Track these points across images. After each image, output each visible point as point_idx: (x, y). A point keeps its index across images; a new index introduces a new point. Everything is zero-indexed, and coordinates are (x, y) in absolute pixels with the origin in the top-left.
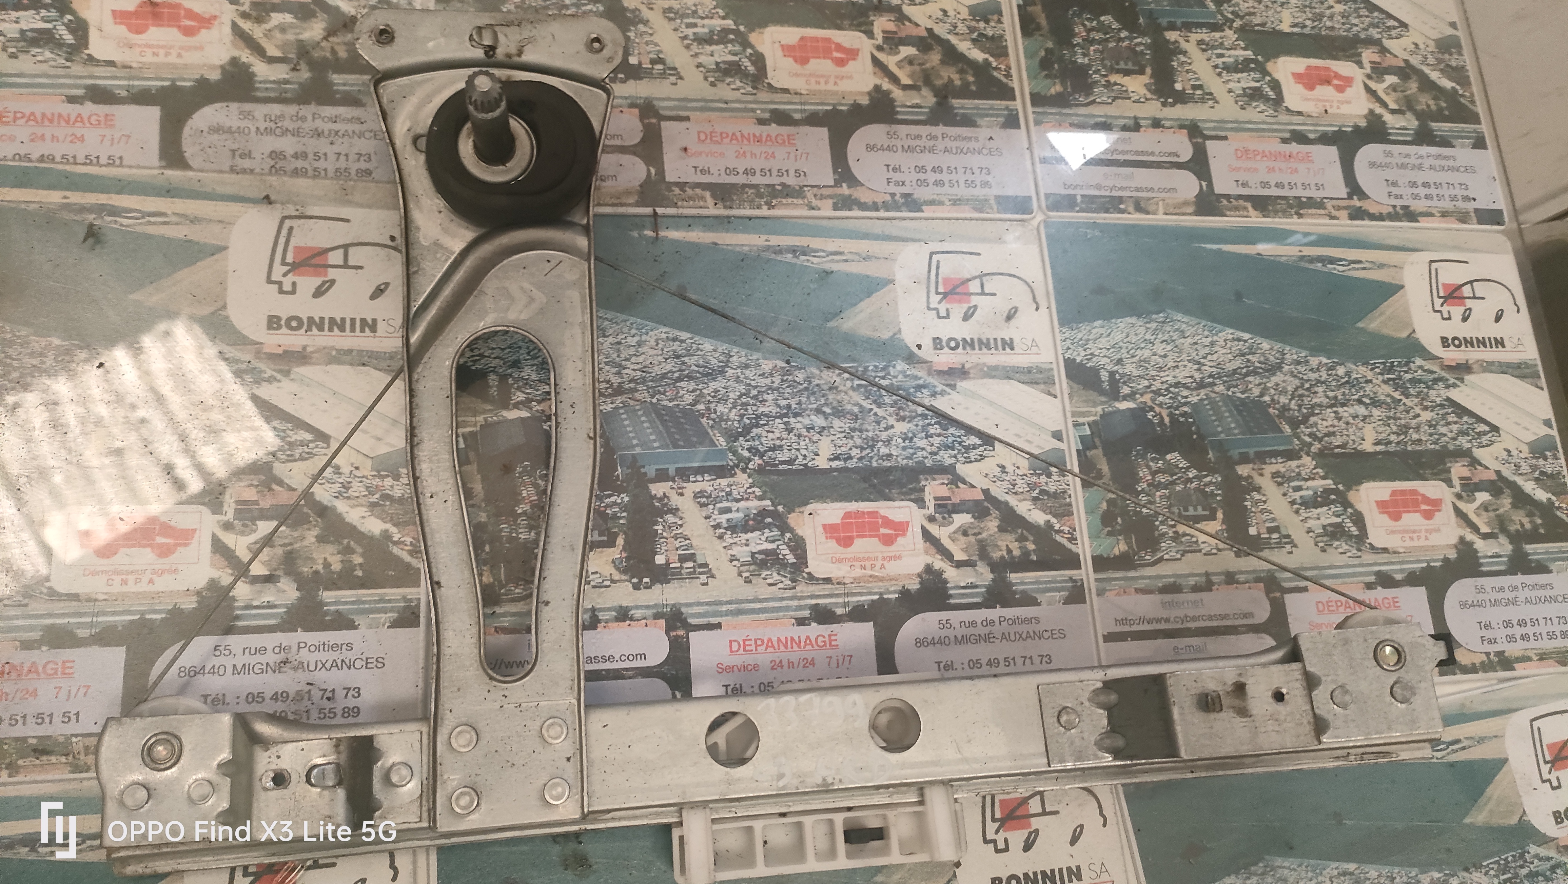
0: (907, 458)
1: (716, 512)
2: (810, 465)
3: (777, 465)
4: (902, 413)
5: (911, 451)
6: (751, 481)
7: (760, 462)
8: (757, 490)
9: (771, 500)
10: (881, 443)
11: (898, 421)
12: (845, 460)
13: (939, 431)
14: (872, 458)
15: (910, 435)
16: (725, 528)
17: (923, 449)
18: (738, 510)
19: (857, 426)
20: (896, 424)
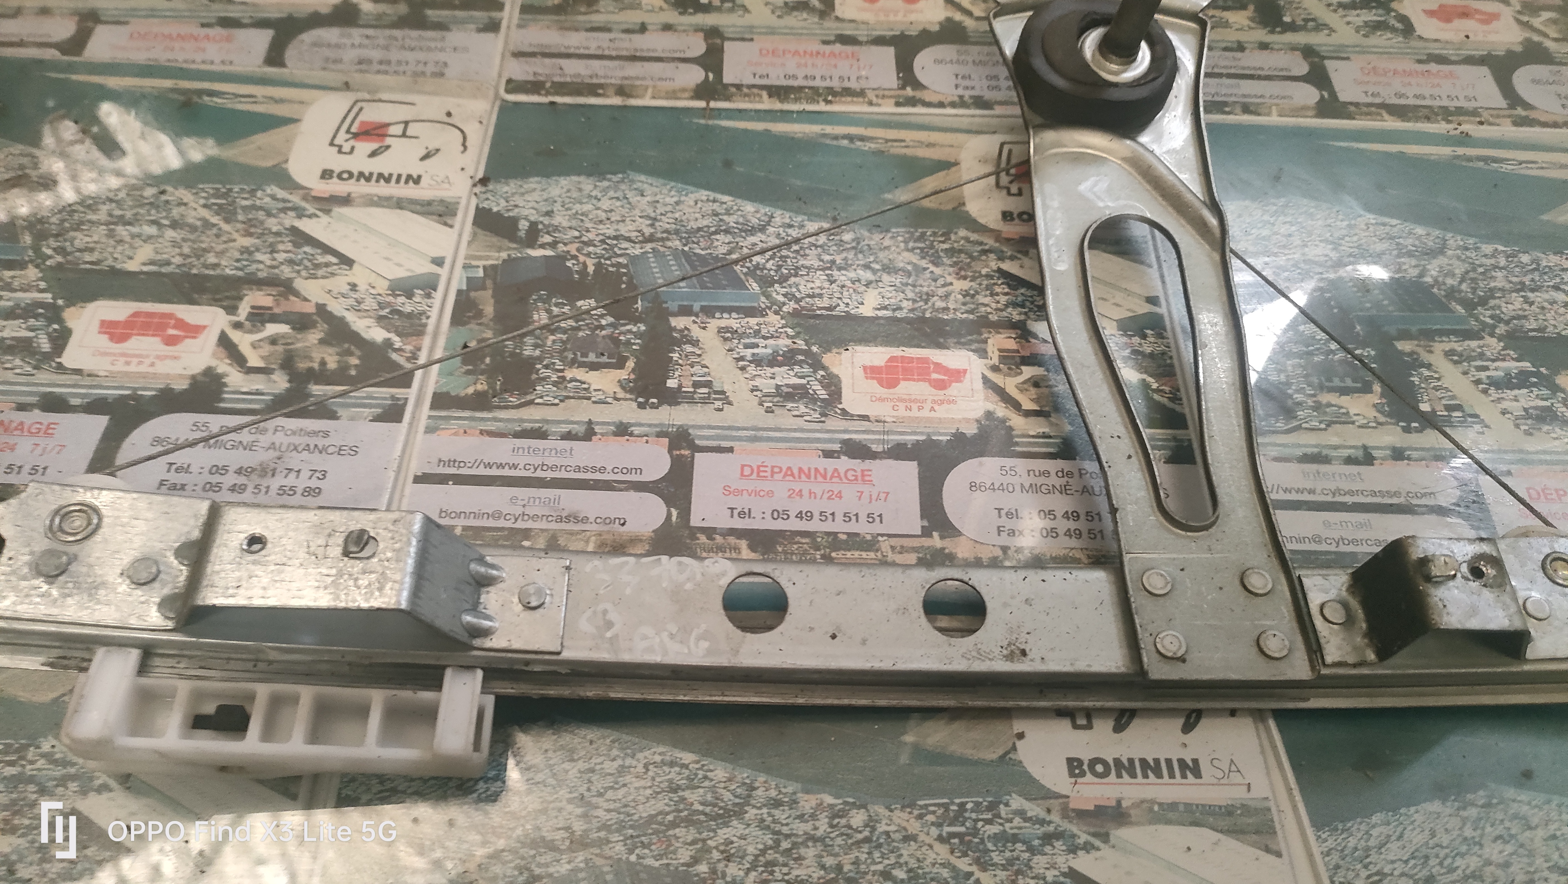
0: (967, 312)
1: (741, 346)
2: (852, 312)
3: (814, 310)
4: (963, 273)
5: (972, 306)
6: (783, 322)
7: (797, 306)
8: (789, 330)
9: (805, 340)
10: (936, 298)
11: (959, 279)
12: (894, 310)
13: (1006, 290)
14: (925, 310)
15: (972, 292)
16: (750, 362)
17: (986, 305)
18: (766, 347)
19: (910, 281)
20: (955, 282)
